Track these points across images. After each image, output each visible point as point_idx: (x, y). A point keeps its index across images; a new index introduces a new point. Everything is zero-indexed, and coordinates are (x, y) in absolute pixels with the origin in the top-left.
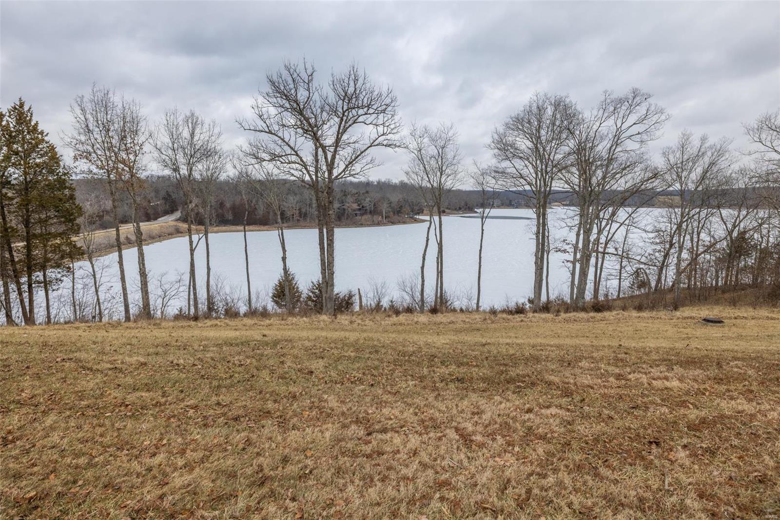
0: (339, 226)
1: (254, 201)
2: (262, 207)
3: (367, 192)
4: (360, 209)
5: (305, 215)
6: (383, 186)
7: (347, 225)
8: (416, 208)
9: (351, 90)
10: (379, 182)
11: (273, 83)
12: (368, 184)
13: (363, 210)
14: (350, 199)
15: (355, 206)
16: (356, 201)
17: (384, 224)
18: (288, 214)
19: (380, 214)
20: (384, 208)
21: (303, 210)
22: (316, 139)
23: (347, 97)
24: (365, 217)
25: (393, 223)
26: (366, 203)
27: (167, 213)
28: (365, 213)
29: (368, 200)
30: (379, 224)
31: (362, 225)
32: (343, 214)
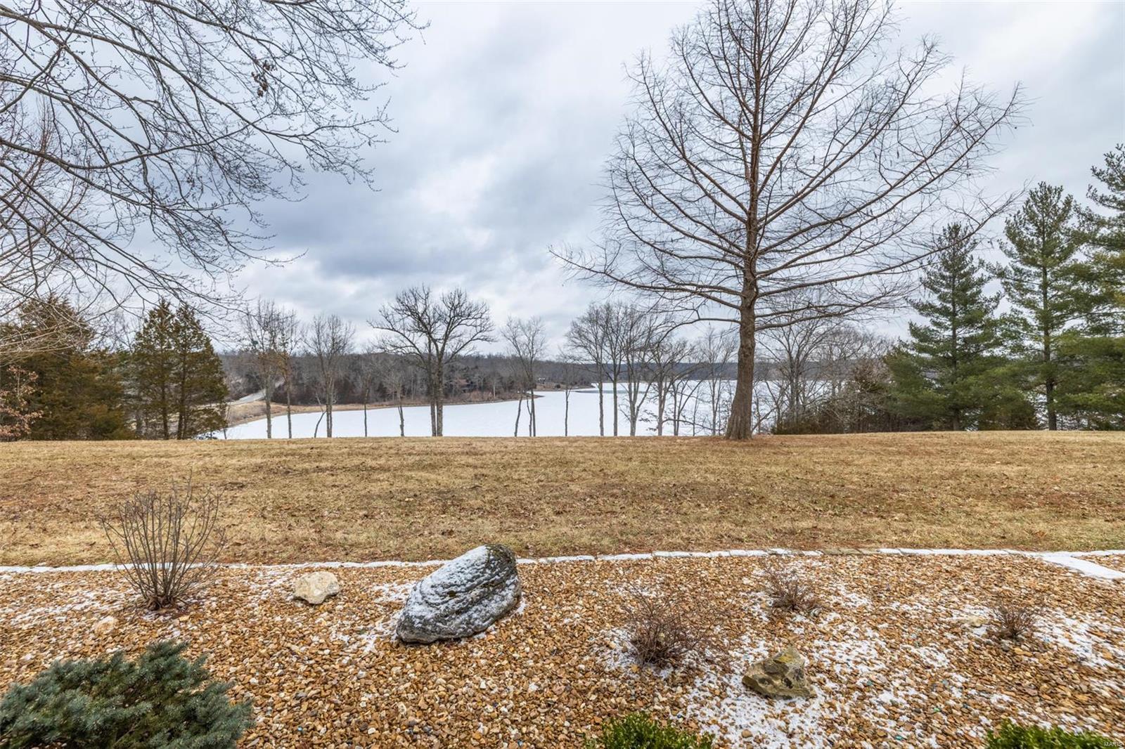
0: (447, 403)
1: (352, 378)
2: (361, 385)
3: (477, 367)
4: (468, 386)
5: (409, 391)
6: (494, 361)
7: (454, 403)
8: (528, 383)
9: (456, 302)
10: (490, 356)
11: (399, 300)
12: (478, 358)
13: (471, 387)
14: (457, 375)
15: (463, 382)
16: (465, 377)
17: (495, 401)
18: (390, 390)
19: (490, 389)
20: (494, 383)
21: (407, 387)
22: (429, 334)
23: (453, 308)
24: (475, 393)
25: (504, 399)
26: (476, 379)
27: (250, 391)
28: (474, 389)
29: (477, 375)
30: (488, 400)
31: (471, 402)
32: (450, 391)
